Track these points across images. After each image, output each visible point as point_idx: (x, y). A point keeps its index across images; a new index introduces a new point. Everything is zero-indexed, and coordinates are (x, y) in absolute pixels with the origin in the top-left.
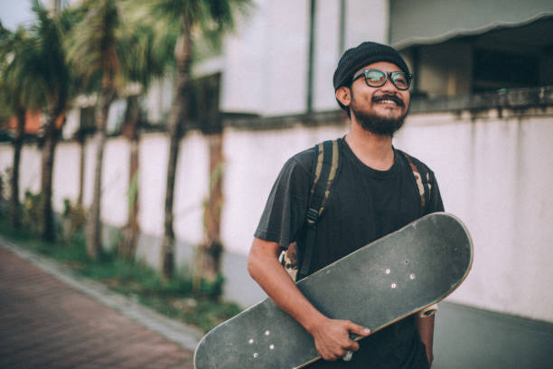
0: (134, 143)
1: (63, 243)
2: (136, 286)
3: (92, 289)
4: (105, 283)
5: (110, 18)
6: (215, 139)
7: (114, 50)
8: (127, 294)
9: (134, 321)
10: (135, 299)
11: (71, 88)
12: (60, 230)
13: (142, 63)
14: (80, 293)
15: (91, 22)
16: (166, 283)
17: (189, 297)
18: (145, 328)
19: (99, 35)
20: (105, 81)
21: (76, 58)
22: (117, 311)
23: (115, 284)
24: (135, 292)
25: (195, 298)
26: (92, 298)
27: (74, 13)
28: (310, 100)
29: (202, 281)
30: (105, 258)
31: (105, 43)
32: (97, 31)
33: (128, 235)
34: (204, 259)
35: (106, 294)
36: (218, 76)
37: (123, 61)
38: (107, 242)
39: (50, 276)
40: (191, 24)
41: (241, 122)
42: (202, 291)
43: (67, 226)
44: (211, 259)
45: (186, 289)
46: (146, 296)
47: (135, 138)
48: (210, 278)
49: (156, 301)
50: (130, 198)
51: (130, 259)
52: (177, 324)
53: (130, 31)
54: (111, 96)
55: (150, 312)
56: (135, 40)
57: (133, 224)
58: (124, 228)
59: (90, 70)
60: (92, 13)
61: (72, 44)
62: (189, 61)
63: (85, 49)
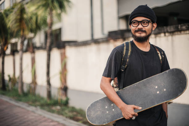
0: (33, 54)
1: (9, 90)
2: (38, 103)
3: (23, 105)
4: (27, 103)
5: (22, 11)
6: (62, 51)
7: (24, 22)
8: (36, 106)
9: (40, 115)
10: (38, 108)
11: (9, 36)
12: (8, 86)
13: (34, 26)
14: (19, 107)
15: (15, 13)
16: (49, 102)
17: (57, 105)
18: (44, 117)
19: (19, 17)
20: (21, 33)
21: (11, 26)
22: (33, 112)
23: (30, 103)
24: (38, 105)
25: (59, 106)
26: (23, 108)
27: (9, 10)
28: (92, 35)
29: (61, 100)
30: (25, 95)
31: (21, 20)
32: (18, 16)
33: (33, 86)
34: (61, 92)
35: (28, 106)
36: (60, 30)
37: (28, 26)
38: (26, 89)
39: (7, 102)
40: (52, 11)
41: (72, 44)
42: (61, 103)
43: (10, 85)
44: (64, 92)
45: (56, 103)
46: (42, 106)
47: (33, 52)
48: (64, 99)
49: (46, 108)
50: (32, 73)
51: (34, 94)
52: (55, 115)
53: (29, 15)
54: (23, 38)
55: (45, 111)
56: (31, 18)
57: (34, 82)
58: (31, 83)
59: (16, 30)
60: (16, 10)
61: (9, 21)
62: (52, 24)
63: (14, 22)
